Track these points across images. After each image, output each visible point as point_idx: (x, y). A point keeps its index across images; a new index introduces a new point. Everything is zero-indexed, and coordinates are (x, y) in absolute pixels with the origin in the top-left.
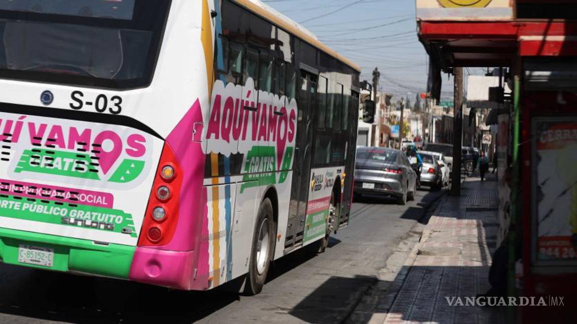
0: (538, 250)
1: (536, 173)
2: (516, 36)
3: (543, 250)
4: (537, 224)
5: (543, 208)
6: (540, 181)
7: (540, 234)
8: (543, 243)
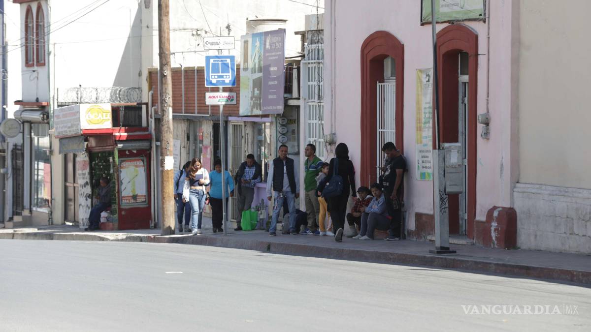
0: (122, 201)
1: (120, 176)
2: (112, 133)
3: (123, 201)
4: (121, 193)
5: (123, 188)
6: (121, 179)
7: (122, 195)
8: (123, 198)
